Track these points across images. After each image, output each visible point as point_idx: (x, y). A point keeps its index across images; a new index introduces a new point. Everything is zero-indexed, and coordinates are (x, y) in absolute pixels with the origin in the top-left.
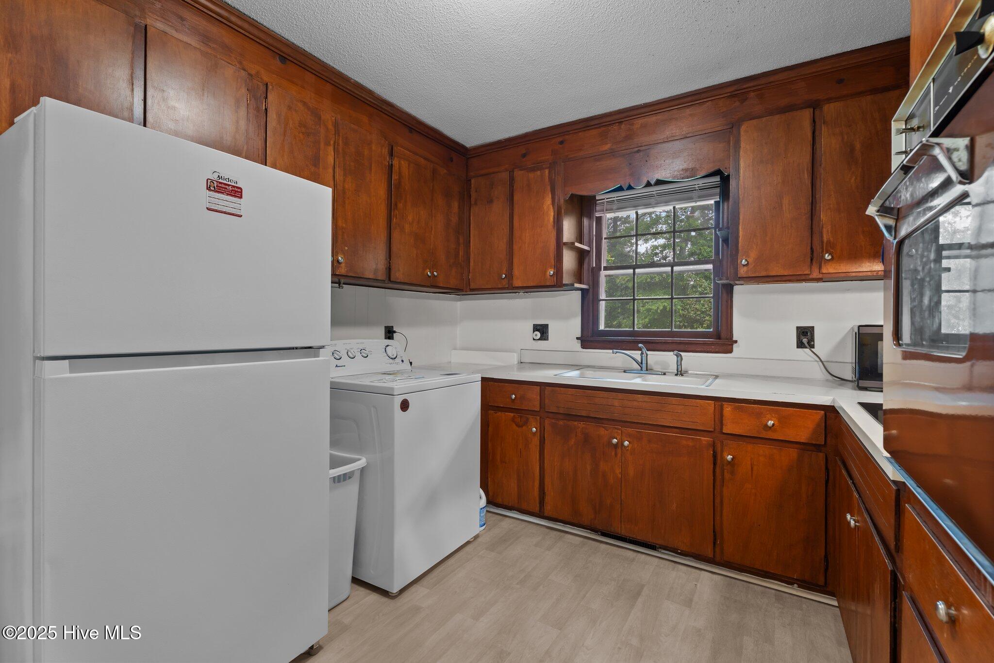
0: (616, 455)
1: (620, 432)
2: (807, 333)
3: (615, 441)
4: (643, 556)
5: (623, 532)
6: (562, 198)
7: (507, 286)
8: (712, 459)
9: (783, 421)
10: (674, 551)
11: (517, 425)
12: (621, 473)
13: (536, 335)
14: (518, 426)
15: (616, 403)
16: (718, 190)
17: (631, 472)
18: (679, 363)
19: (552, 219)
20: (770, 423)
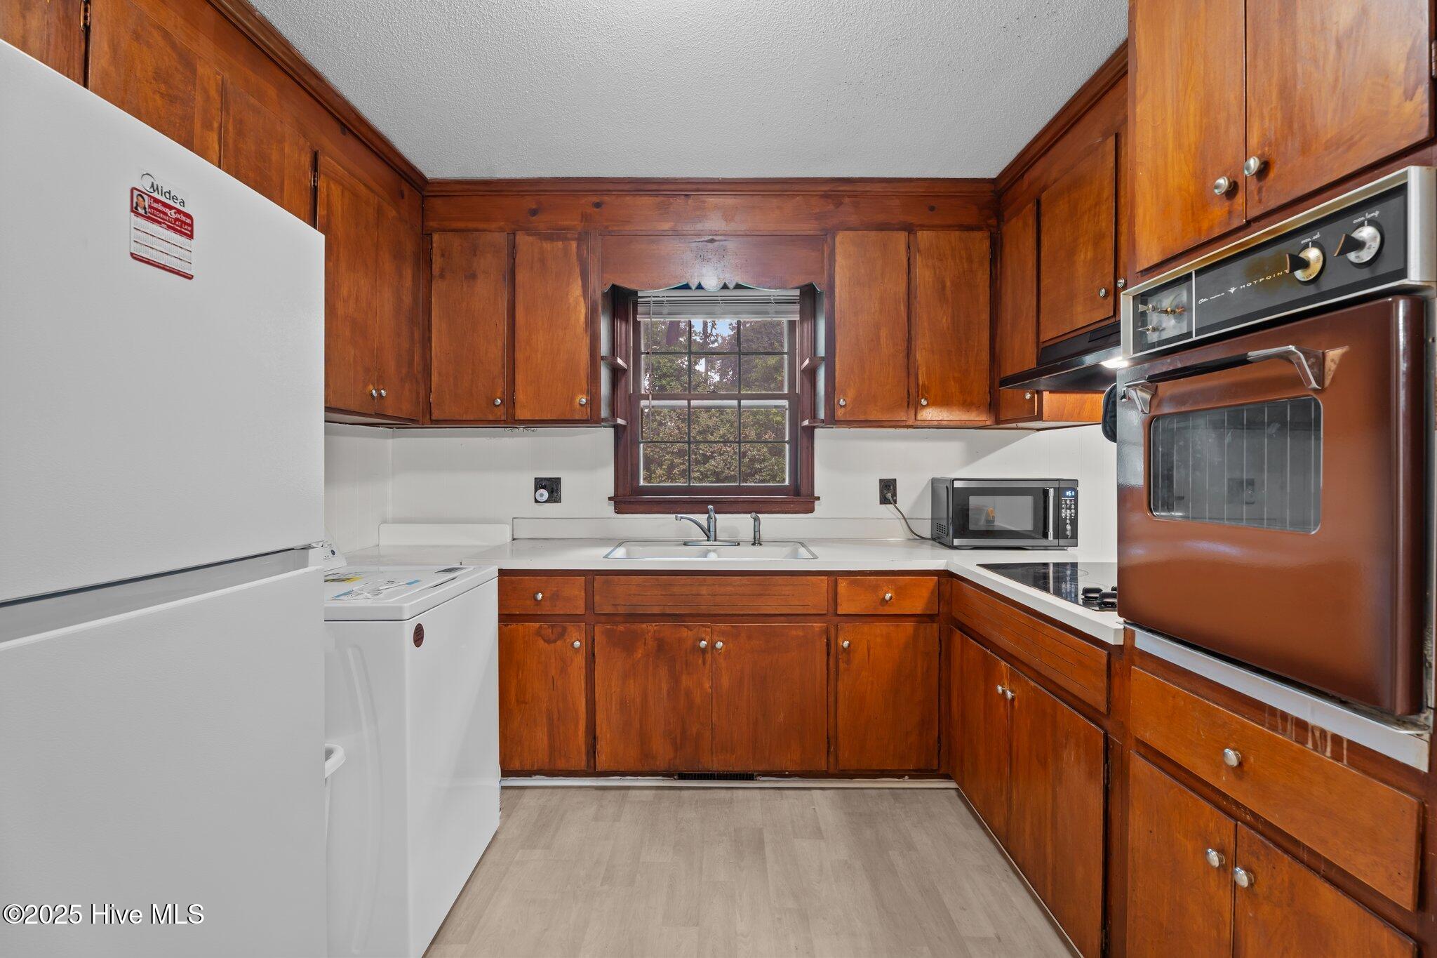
0: (704, 663)
1: (709, 630)
2: (890, 487)
3: (703, 644)
4: (740, 792)
5: (715, 766)
6: (599, 288)
7: (503, 418)
8: (825, 648)
9: (900, 592)
10: (781, 775)
11: (545, 641)
12: (711, 687)
13: (542, 495)
14: (548, 641)
15: (704, 591)
16: (797, 307)
17: (725, 682)
18: (756, 530)
19: (582, 318)
20: (888, 596)
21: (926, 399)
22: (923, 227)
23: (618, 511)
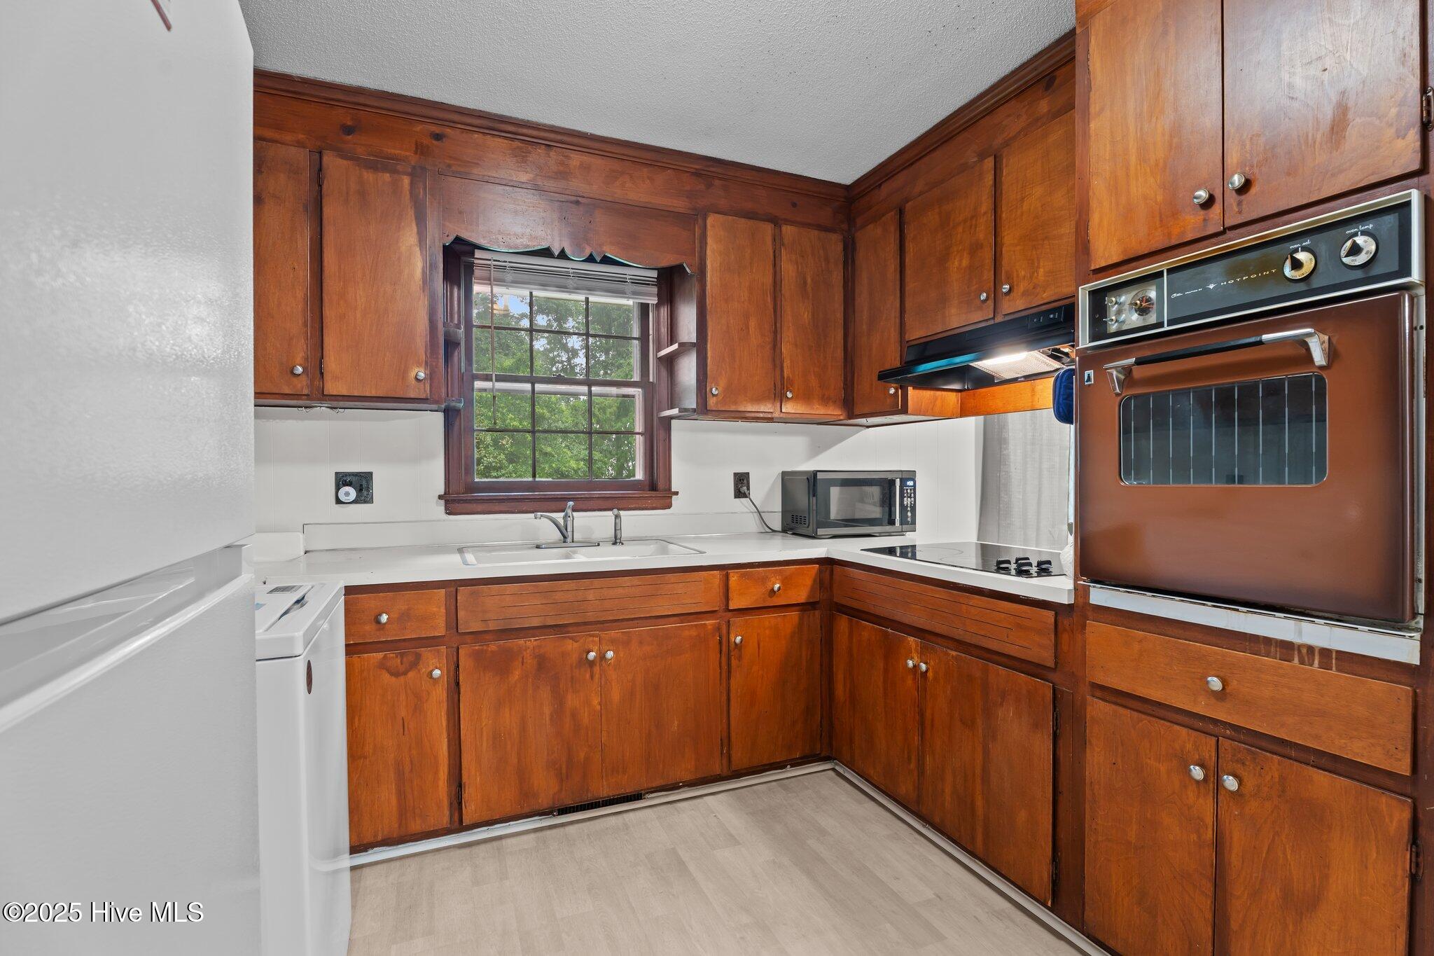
0: (592, 677)
1: (597, 639)
2: (743, 480)
3: (592, 655)
4: (631, 815)
5: (605, 792)
7: (306, 391)
8: (718, 646)
9: (786, 581)
10: (674, 787)
11: (392, 674)
12: (600, 704)
13: (347, 494)
14: (396, 674)
15: (591, 595)
16: (655, 290)
17: (616, 695)
18: (617, 528)
20: (777, 586)
21: (791, 392)
22: (787, 222)
23: (449, 512)
